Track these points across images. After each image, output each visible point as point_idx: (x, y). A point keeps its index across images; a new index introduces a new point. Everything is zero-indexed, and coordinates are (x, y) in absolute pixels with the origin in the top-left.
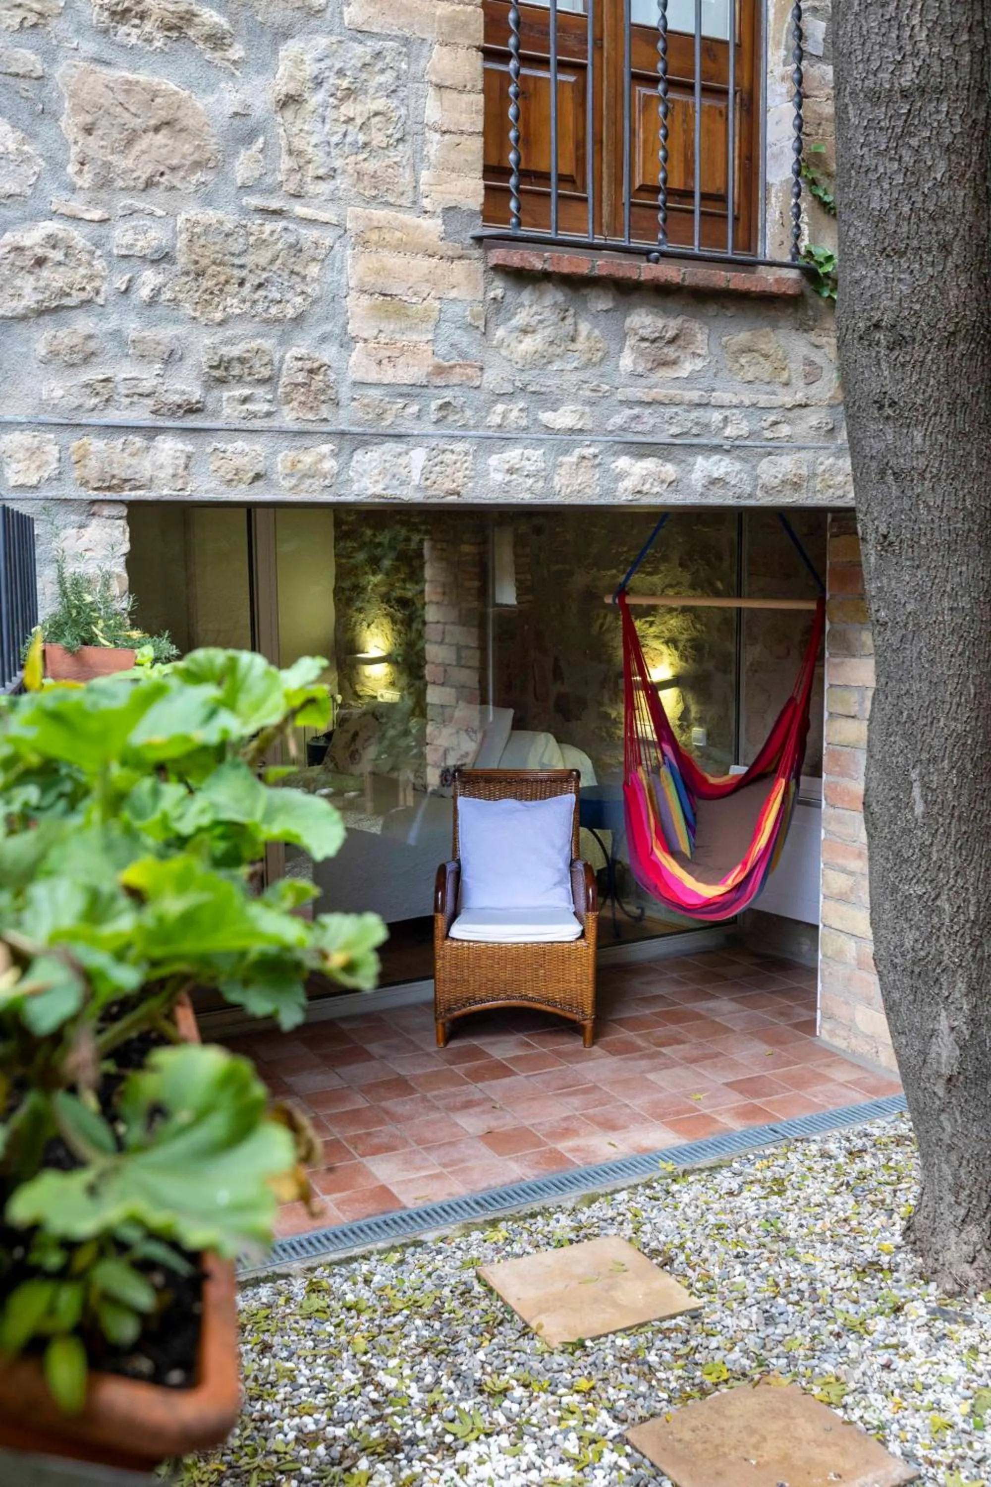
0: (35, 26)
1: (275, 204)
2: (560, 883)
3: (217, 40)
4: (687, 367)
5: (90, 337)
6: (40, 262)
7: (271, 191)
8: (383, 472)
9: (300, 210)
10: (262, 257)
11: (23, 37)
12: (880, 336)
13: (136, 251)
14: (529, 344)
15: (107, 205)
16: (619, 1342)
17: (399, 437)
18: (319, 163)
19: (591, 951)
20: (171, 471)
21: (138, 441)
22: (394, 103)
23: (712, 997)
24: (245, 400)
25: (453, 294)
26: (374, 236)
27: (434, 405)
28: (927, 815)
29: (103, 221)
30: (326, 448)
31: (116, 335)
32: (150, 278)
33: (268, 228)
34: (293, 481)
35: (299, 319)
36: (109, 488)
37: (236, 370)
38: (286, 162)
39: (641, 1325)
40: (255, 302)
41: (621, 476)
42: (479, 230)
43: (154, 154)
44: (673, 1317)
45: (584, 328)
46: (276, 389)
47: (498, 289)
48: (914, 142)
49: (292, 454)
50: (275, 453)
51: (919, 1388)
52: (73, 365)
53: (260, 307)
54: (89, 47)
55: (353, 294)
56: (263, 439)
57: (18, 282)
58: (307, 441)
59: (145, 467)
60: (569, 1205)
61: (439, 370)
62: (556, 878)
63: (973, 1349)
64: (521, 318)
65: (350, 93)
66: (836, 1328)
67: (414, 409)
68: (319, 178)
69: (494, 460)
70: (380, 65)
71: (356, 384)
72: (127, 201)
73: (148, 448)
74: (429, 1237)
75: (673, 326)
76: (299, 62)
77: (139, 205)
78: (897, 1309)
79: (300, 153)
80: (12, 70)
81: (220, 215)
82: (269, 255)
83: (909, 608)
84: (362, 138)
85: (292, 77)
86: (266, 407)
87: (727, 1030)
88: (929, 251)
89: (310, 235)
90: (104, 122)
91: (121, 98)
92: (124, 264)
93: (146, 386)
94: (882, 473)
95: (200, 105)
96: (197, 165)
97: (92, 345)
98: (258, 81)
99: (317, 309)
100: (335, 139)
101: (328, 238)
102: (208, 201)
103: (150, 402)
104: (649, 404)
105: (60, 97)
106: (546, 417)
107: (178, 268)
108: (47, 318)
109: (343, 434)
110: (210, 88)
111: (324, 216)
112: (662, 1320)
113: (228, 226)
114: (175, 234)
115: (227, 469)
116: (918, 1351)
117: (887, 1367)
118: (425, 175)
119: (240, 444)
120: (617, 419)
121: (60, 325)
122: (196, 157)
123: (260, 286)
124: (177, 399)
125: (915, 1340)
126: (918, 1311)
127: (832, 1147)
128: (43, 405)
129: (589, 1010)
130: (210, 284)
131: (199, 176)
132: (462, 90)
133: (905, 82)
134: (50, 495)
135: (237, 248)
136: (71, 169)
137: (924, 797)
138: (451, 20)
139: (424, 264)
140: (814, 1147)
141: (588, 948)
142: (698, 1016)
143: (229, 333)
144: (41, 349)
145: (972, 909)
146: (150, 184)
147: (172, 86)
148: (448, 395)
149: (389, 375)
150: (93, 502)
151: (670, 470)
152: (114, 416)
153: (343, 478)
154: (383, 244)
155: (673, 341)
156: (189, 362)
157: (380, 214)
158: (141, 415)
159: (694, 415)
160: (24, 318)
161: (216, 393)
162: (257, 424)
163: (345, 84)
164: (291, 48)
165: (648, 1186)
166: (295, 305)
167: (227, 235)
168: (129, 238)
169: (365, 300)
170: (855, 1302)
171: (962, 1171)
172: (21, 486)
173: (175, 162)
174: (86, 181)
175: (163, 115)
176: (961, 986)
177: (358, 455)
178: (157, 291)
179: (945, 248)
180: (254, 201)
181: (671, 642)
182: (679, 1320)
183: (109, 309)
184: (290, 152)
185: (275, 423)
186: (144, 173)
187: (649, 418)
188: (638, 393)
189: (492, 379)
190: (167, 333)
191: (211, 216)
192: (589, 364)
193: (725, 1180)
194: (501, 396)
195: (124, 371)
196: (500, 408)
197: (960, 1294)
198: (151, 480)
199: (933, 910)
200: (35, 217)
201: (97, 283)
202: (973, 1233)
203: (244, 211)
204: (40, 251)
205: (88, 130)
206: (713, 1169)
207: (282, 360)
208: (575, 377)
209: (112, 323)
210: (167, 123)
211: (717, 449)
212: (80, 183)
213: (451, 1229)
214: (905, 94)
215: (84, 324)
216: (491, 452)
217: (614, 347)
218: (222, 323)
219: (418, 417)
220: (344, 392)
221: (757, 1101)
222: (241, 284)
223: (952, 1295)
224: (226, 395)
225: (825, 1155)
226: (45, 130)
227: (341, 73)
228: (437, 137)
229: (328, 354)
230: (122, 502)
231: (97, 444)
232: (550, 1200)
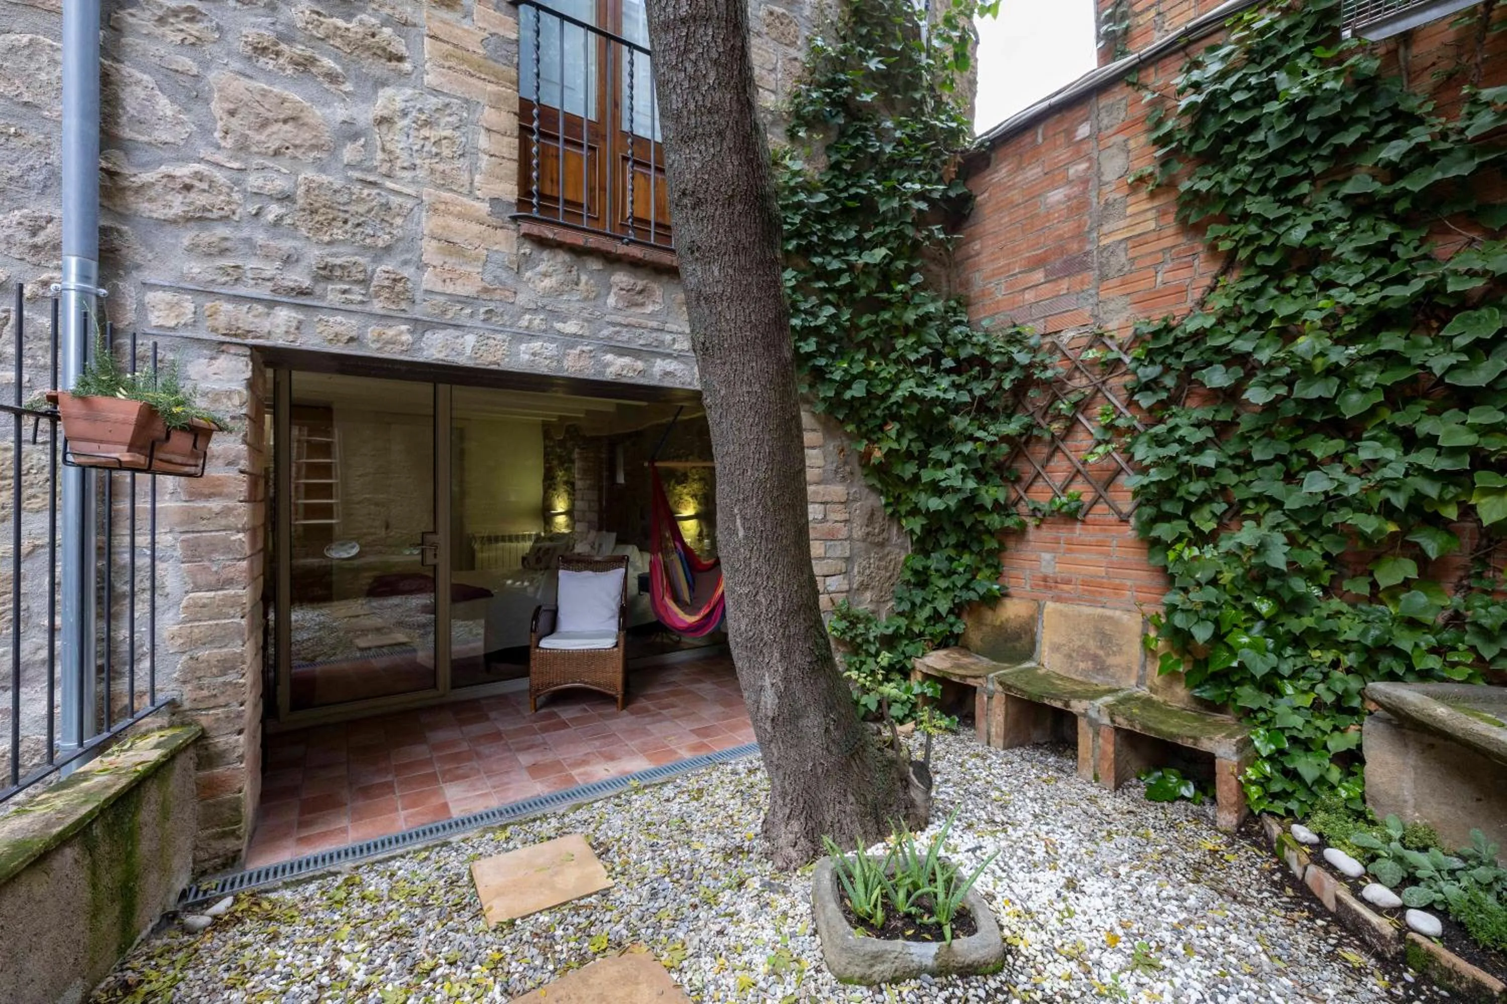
0: (193, 44)
1: (371, 178)
2: (613, 617)
3: (332, 77)
4: (649, 309)
5: (226, 239)
6: (188, 188)
7: (369, 170)
8: (445, 346)
9: (389, 184)
10: (362, 209)
11: (185, 50)
12: (686, 201)
13: (265, 191)
14: (547, 282)
15: (245, 161)
16: (541, 919)
17: (457, 327)
18: (404, 159)
19: (621, 654)
20: (284, 329)
21: (260, 308)
22: (457, 134)
23: (700, 681)
24: (344, 292)
25: (496, 248)
26: (443, 207)
27: (482, 310)
28: (746, 537)
29: (239, 170)
30: (404, 328)
31: (248, 241)
32: (274, 211)
33: (366, 192)
34: (379, 345)
35: (388, 249)
36: (236, 335)
37: (338, 273)
38: (380, 155)
39: (564, 904)
40: (354, 234)
41: (608, 365)
42: (515, 213)
43: (281, 135)
44: (590, 895)
45: (584, 278)
46: (368, 288)
47: (527, 249)
48: (693, 56)
49: (379, 329)
50: (366, 327)
51: (740, 950)
52: (210, 255)
53: (358, 237)
54: (236, 65)
55: (426, 238)
56: (357, 317)
57: (169, 197)
58: (390, 322)
59: (265, 325)
60: (561, 812)
61: (486, 290)
62: (610, 614)
63: (785, 914)
64: (542, 268)
65: (427, 123)
66: (696, 900)
67: (468, 311)
68: (404, 168)
69: (523, 347)
70: (448, 111)
71: (427, 291)
72: (258, 161)
73: (268, 314)
74: (455, 839)
75: (640, 284)
76: (392, 100)
77: (268, 163)
78: (741, 885)
79: (391, 152)
80: (174, 67)
81: (331, 179)
82: (366, 208)
83: (723, 392)
84: (434, 150)
85: (385, 107)
86: (360, 298)
87: (704, 699)
88: (710, 136)
89: (395, 200)
90: (243, 111)
91: (258, 98)
92: (256, 199)
93: (268, 274)
94: (698, 299)
95: (318, 113)
96: (314, 147)
97: (228, 244)
98: (363, 106)
99: (401, 244)
100: (415, 148)
101: (410, 204)
102: (322, 169)
103: (270, 284)
104: (626, 326)
105: (211, 90)
106: (559, 326)
107: (297, 207)
108: (192, 224)
109: (416, 320)
110: (327, 104)
111: (405, 190)
112: (579, 899)
113: (336, 186)
114: (297, 186)
115: (329, 333)
116: (747, 918)
117: (721, 933)
118: (477, 178)
119: (339, 318)
120: (605, 332)
121: (202, 229)
122: (314, 141)
123: (359, 225)
124: (291, 284)
125: (746, 907)
126: (755, 884)
127: (740, 768)
128: (183, 276)
129: (620, 688)
130: (322, 218)
131: (315, 154)
132: (504, 134)
133: (682, 12)
134: (185, 334)
135: (341, 200)
136: (217, 135)
137: (743, 525)
138: (498, 95)
139: (476, 228)
140: (729, 768)
141: (619, 653)
142: (689, 692)
143: (334, 250)
144: (186, 242)
145: (780, 602)
146: (277, 153)
147: (298, 98)
148: (492, 306)
149: (450, 289)
150: (223, 343)
151: (640, 365)
152: (241, 290)
153: (416, 346)
154: (448, 212)
155: (640, 292)
156: (303, 263)
157: (446, 195)
158: (264, 292)
159: (654, 335)
160: (174, 222)
161: (322, 285)
162: (352, 307)
163: (423, 117)
164: (388, 92)
165: (618, 797)
166: (383, 239)
167: (335, 191)
168: (260, 182)
169: (434, 243)
170: (716, 879)
171: (786, 784)
172: (161, 326)
173: (297, 142)
174: (229, 143)
175: (289, 113)
176: (777, 655)
177: (428, 334)
178: (280, 219)
179: (720, 134)
180: (357, 174)
181: (694, 496)
182: (593, 899)
183: (244, 224)
184: (383, 150)
185: (368, 309)
186: (274, 145)
187: (625, 335)
188: (619, 319)
189: (522, 299)
190: (287, 245)
191: (324, 178)
192: (586, 299)
193: (669, 791)
194: (527, 310)
195: (251, 264)
196: (527, 317)
197: (787, 869)
198: (269, 333)
199: (756, 603)
200: (186, 160)
201: (234, 207)
202: (795, 826)
203: (349, 179)
204: (188, 181)
205: (232, 113)
206: (664, 784)
207: (374, 271)
208: (577, 305)
209: (246, 233)
210: (293, 119)
211: (669, 356)
212: (223, 144)
213: (473, 833)
214: (683, 21)
215: (222, 231)
216: (521, 342)
217: (603, 292)
218: (330, 243)
219: (472, 315)
220: (418, 296)
221: (705, 741)
222: (345, 222)
223: (781, 870)
224: (330, 287)
225: (734, 772)
226: (198, 108)
227: (421, 110)
228: (486, 157)
229: (408, 272)
230: (246, 345)
231: (227, 307)
232: (548, 810)
